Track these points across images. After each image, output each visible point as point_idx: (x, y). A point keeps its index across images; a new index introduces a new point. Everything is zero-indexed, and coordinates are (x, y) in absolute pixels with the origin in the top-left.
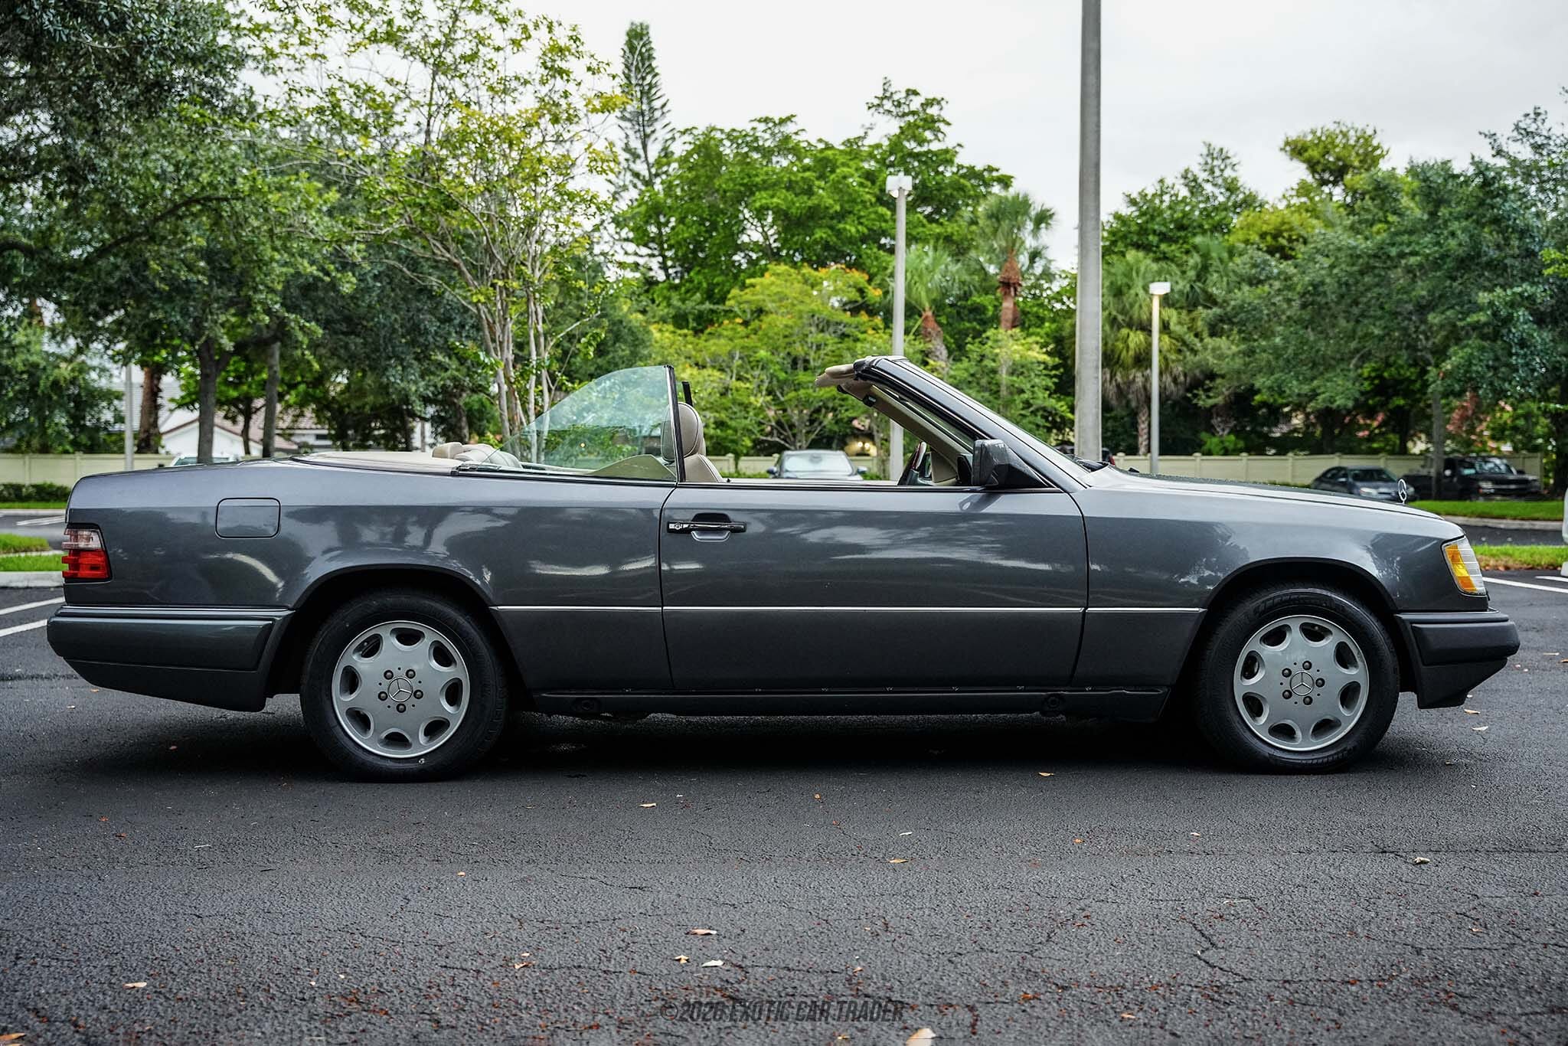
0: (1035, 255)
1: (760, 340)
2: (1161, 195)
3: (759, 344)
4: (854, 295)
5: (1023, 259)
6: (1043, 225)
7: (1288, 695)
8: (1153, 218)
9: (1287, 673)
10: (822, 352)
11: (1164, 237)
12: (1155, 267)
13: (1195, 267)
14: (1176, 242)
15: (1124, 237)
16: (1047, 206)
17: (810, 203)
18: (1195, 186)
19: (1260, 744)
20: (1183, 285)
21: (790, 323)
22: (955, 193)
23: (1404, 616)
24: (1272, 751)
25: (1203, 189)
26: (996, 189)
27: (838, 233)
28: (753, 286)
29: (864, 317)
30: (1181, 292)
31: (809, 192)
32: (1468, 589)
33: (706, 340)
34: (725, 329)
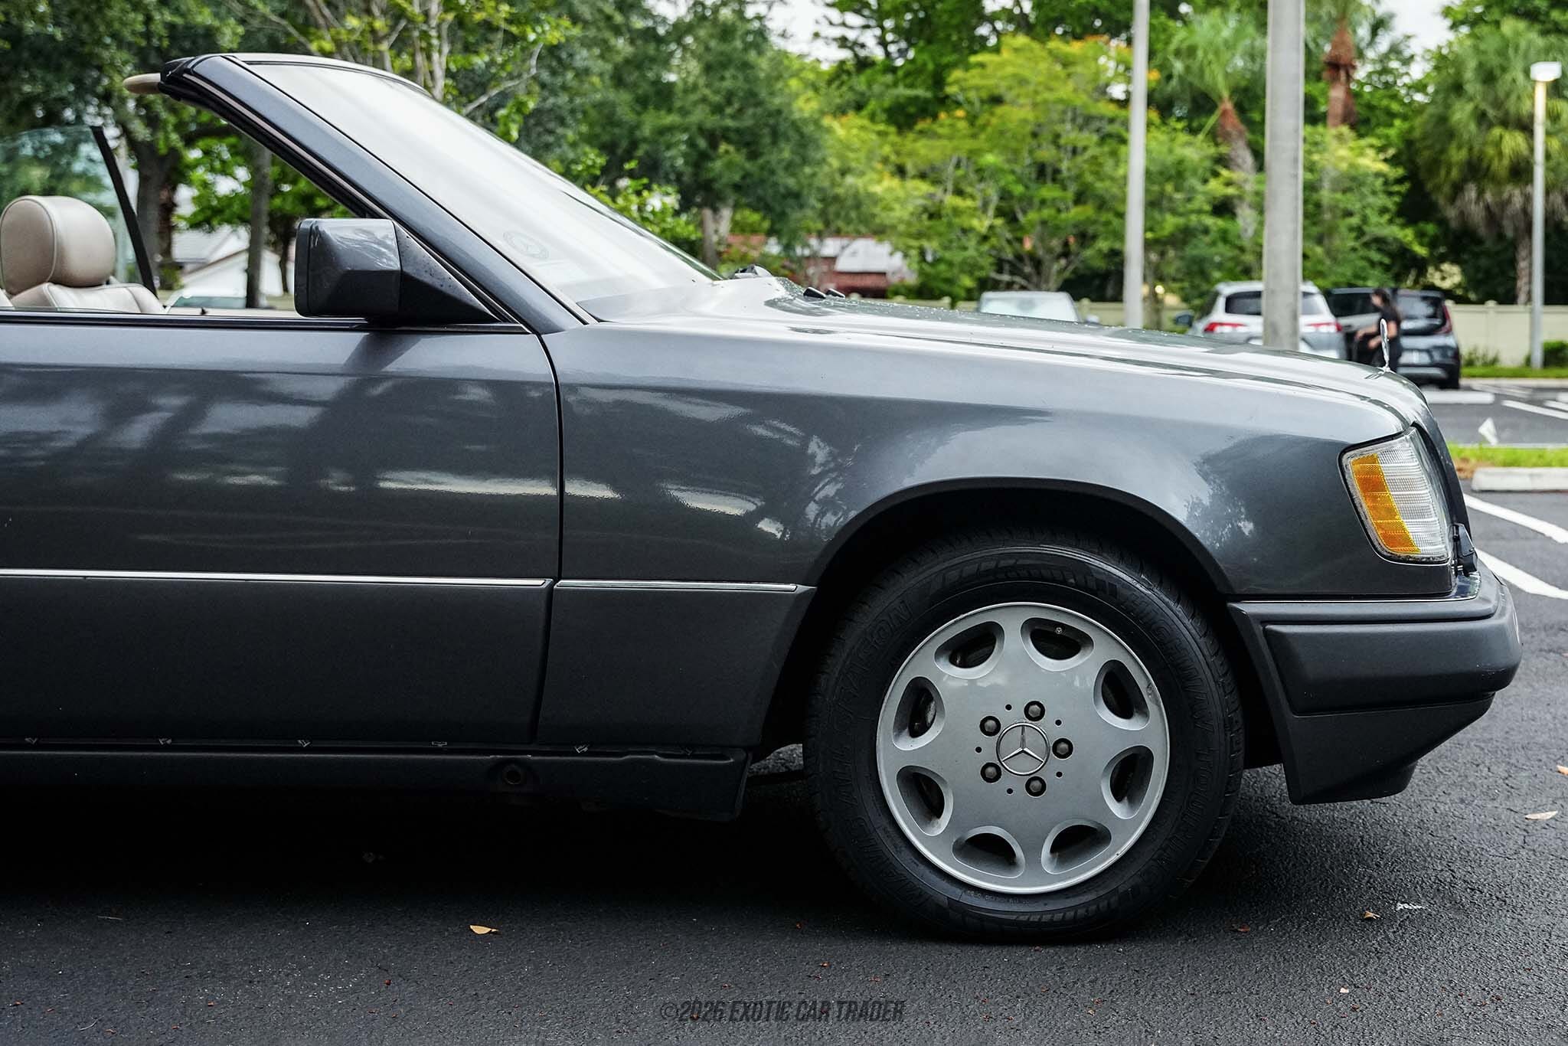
0: (1378, 25)
1: (988, 140)
3: (988, 146)
5: (1362, 31)
7: (991, 773)
9: (990, 727)
12: (1540, 41)
19: (934, 878)
23: (1249, 608)
24: (956, 893)
32: (1400, 551)
33: (915, 141)
34: (942, 126)
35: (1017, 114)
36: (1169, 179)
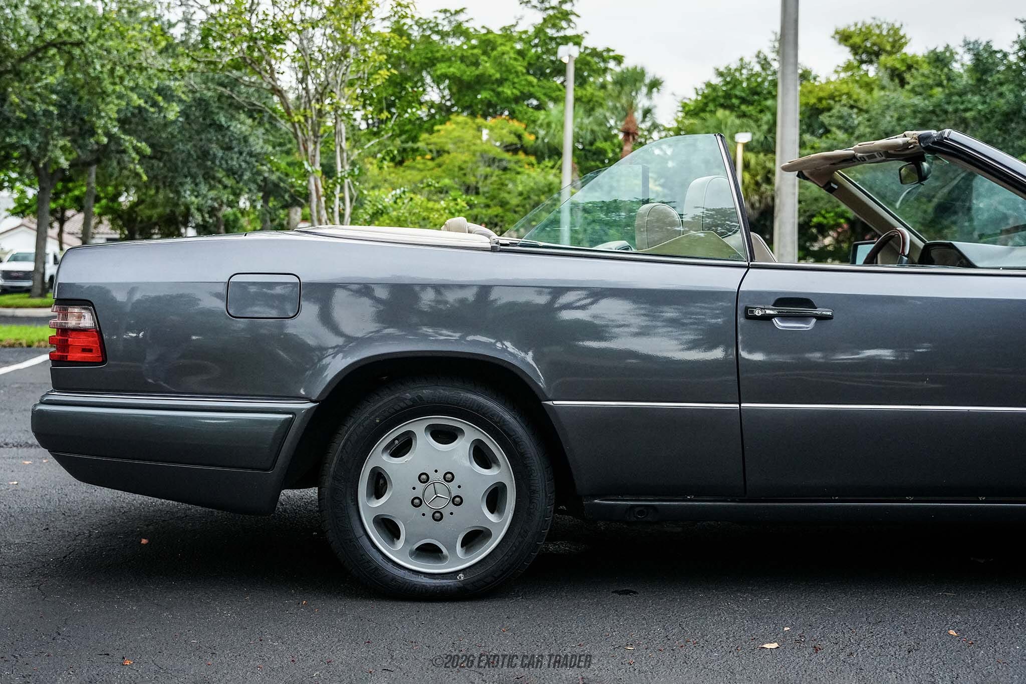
0: (647, 112)
1: (444, 171)
2: (741, 70)
3: (444, 175)
4: (512, 139)
5: (638, 115)
6: (655, 90)
8: (735, 86)
10: (488, 182)
11: (743, 101)
12: (738, 122)
13: (767, 123)
14: (752, 104)
15: (714, 100)
16: (658, 76)
17: (477, 72)
18: (765, 64)
20: (760, 136)
21: (467, 159)
22: (583, 67)
25: (771, 66)
26: (612, 64)
27: (498, 94)
28: (438, 131)
29: (521, 156)
30: (758, 141)
31: (476, 64)
33: (404, 171)
34: (419, 163)
35: (459, 157)
36: (544, 193)
